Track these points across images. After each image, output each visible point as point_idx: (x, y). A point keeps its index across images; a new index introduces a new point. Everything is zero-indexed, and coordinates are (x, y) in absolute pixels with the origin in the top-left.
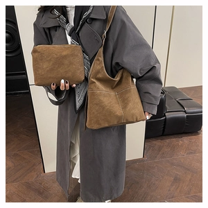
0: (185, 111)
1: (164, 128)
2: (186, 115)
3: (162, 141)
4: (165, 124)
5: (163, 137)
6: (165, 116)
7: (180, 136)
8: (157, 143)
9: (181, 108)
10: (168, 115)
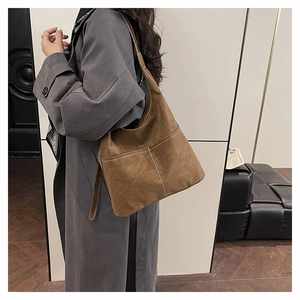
0: (282, 204)
1: (247, 227)
2: (283, 210)
3: (243, 249)
4: (249, 222)
5: (245, 242)
6: (249, 208)
7: (272, 243)
8: (235, 251)
9: (276, 198)
10: (255, 208)
